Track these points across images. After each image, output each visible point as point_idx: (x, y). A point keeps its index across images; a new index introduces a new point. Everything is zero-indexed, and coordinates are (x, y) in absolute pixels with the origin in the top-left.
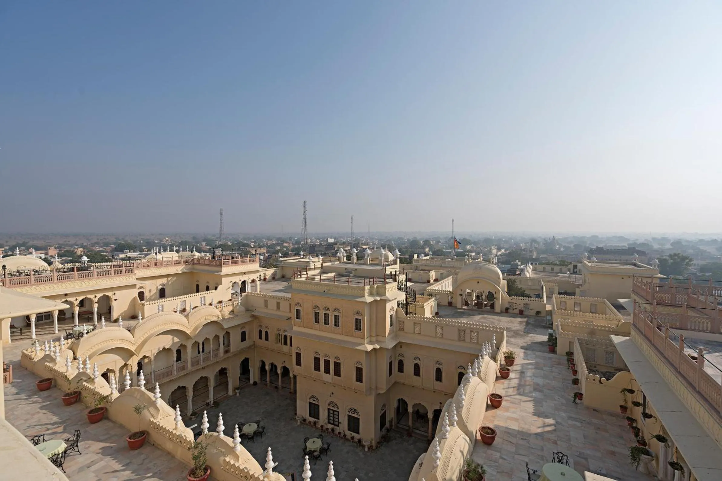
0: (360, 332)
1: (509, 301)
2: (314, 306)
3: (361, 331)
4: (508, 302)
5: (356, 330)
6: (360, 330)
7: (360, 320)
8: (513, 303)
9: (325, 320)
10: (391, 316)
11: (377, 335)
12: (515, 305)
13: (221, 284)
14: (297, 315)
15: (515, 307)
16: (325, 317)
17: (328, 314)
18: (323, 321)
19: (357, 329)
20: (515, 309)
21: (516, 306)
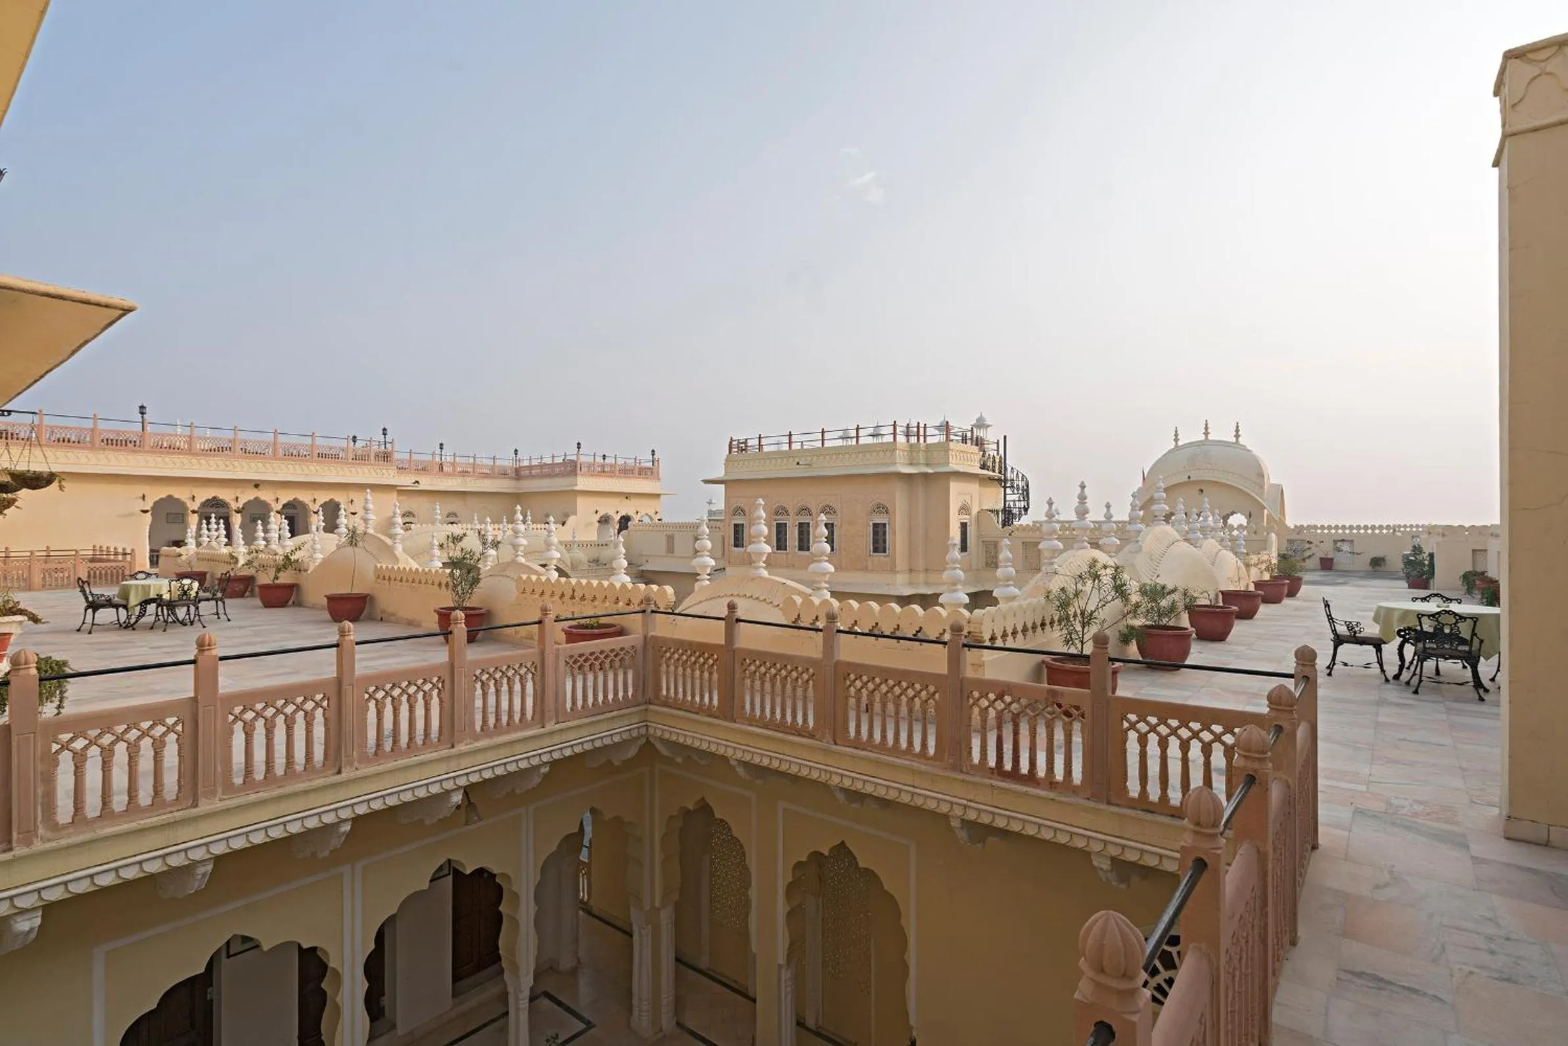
0: (885, 556)
1: (1292, 537)
2: (775, 510)
3: (887, 553)
4: (1288, 540)
5: (874, 552)
6: (884, 551)
7: (885, 524)
8: (1302, 541)
9: (800, 540)
10: (964, 526)
11: (926, 570)
12: (1307, 546)
13: (575, 514)
14: (736, 539)
15: (1308, 553)
16: (801, 533)
17: (808, 524)
18: (797, 544)
19: (876, 550)
20: (1309, 557)
21: (1309, 549)
